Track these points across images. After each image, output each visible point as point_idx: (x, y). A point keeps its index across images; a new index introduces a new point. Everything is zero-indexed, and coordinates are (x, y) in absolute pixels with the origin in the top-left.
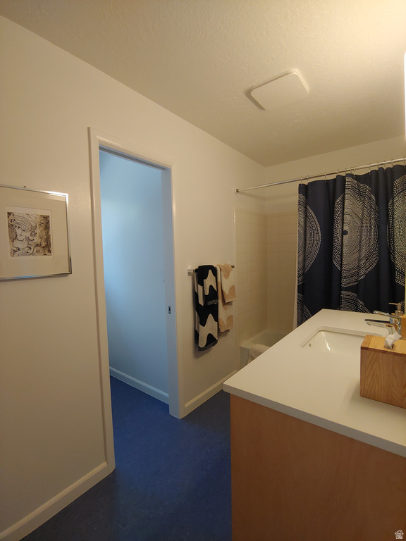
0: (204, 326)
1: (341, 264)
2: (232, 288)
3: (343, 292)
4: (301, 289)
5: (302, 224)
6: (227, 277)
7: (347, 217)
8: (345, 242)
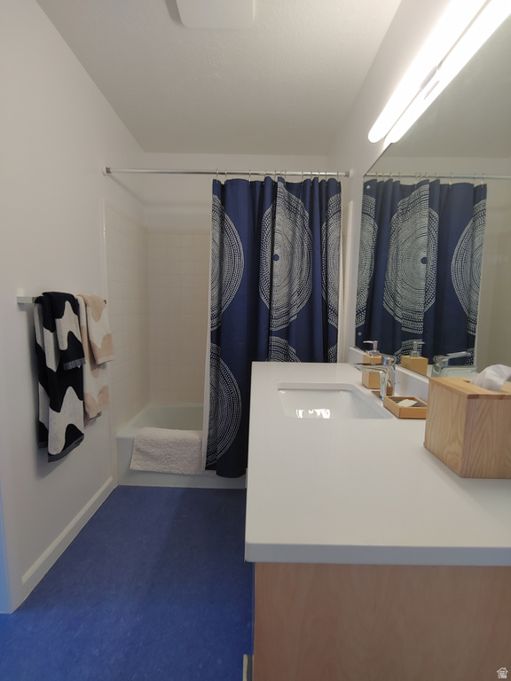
0: (59, 411)
1: (271, 300)
2: (108, 338)
3: (274, 338)
4: (217, 337)
5: (217, 240)
6: (98, 317)
7: (278, 237)
8: (276, 270)
